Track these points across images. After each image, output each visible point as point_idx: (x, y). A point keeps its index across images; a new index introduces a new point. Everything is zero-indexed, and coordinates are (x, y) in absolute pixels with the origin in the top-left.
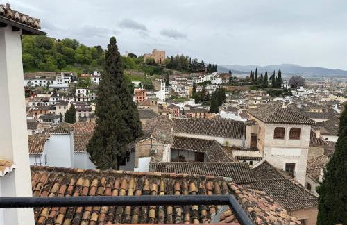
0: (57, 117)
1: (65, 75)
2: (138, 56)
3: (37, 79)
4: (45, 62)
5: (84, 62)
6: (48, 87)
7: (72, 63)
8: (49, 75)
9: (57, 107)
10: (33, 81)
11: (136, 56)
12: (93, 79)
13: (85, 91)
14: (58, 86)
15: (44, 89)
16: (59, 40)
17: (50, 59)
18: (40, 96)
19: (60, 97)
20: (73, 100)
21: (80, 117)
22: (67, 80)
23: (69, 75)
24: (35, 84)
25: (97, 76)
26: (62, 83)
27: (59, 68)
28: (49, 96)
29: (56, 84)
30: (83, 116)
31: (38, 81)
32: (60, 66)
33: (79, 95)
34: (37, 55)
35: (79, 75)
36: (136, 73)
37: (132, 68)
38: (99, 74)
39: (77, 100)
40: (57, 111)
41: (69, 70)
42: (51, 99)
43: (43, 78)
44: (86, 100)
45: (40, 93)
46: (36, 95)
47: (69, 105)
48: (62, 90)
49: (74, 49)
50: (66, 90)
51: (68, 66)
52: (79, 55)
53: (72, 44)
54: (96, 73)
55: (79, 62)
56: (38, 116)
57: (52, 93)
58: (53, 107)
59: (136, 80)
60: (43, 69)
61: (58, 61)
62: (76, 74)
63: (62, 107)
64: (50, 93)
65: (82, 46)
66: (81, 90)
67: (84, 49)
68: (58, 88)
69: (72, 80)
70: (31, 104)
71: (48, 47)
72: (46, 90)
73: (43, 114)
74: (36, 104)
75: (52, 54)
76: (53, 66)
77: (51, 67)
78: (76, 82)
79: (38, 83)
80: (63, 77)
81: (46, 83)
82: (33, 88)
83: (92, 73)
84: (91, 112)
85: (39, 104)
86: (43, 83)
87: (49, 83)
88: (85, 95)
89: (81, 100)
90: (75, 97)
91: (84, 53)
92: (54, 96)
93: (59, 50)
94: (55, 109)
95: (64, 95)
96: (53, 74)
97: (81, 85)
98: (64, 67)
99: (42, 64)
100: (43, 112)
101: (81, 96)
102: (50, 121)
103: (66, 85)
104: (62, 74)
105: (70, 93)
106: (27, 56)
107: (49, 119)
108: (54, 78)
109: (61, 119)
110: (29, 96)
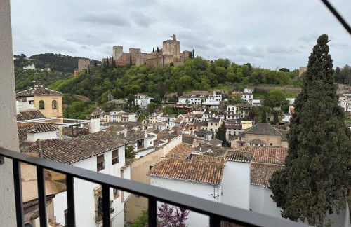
0: (209, 133)
1: (217, 93)
2: (291, 70)
3: (194, 97)
4: (200, 82)
5: (235, 80)
6: (202, 105)
7: (223, 82)
8: (203, 93)
9: (209, 124)
10: (190, 100)
11: (288, 71)
12: (244, 96)
13: (235, 108)
14: (211, 103)
15: (198, 107)
16: (212, 62)
17: (204, 80)
18: (195, 113)
19: (212, 114)
20: (223, 118)
21: (230, 134)
22: (218, 98)
23: (220, 93)
24: (191, 102)
25: (247, 94)
26: (214, 101)
27: (211, 87)
28: (202, 113)
29: (208, 102)
30: (232, 134)
31: (194, 99)
32: (213, 85)
33: (229, 112)
34: (194, 76)
35: (230, 93)
37: (285, 83)
38: (250, 91)
39: (227, 117)
40: (209, 127)
41: (220, 88)
42: (204, 116)
43: (198, 96)
44: (235, 118)
45: (195, 110)
46: (192, 111)
47: (220, 122)
48: (214, 107)
49: (226, 68)
50: (217, 107)
51: (220, 85)
52: (231, 74)
53: (224, 63)
54: (246, 91)
55: (230, 81)
56: (193, 131)
57: (205, 110)
58: (205, 124)
60: (198, 89)
61: (211, 81)
62: (227, 92)
63: (214, 124)
64: (203, 110)
65: (234, 64)
66: (231, 108)
67: (235, 67)
68: (210, 106)
69: (223, 99)
70: (187, 120)
71: (204, 69)
72: (200, 107)
73: (197, 130)
74: (191, 120)
75: (206, 75)
76: (207, 86)
77: (205, 86)
78: (226, 100)
79: (194, 101)
80: (215, 95)
81: (200, 101)
82: (190, 106)
83: (243, 90)
84: (241, 131)
85: (193, 120)
86: (197, 101)
87: (202, 101)
88: (235, 113)
89: (231, 118)
90: (225, 115)
91: (235, 72)
92: (207, 113)
93: (213, 70)
94: (207, 125)
95: (216, 112)
96: (206, 93)
97: (232, 103)
98: (216, 86)
99: (197, 84)
100: (197, 128)
101: (231, 113)
102: (203, 136)
103: (218, 103)
104: (214, 92)
105: (221, 111)
106: (186, 77)
107: (202, 134)
108: (207, 97)
109: (213, 135)
110: (186, 113)
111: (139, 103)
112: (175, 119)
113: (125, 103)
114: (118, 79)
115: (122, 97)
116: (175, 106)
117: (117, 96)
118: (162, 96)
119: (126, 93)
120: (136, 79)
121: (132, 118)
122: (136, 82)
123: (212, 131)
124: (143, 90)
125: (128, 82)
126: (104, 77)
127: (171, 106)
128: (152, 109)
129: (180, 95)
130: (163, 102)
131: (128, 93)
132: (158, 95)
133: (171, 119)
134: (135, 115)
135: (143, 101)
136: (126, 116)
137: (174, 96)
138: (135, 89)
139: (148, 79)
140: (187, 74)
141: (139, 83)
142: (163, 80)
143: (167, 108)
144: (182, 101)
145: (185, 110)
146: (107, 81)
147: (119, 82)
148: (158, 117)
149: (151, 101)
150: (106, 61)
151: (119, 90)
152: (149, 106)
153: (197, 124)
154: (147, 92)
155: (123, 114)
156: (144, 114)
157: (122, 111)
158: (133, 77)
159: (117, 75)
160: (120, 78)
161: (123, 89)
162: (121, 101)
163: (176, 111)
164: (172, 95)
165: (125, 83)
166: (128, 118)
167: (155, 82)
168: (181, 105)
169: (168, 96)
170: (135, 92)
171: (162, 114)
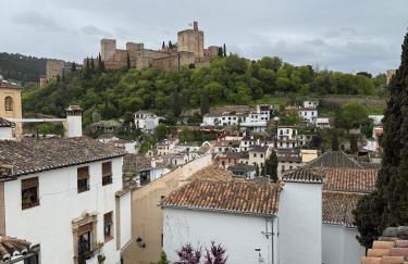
0: (251, 168)
1: (262, 108)
2: (374, 76)
3: (226, 115)
4: (236, 91)
5: (289, 88)
6: (239, 127)
7: (270, 91)
8: (241, 109)
9: (251, 155)
10: (220, 118)
11: (370, 76)
12: (303, 113)
13: (291, 131)
14: (254, 124)
15: (234, 129)
16: (254, 62)
17: (243, 89)
18: (229, 138)
19: (255, 140)
20: (271, 145)
21: (283, 171)
22: (265, 116)
23: (267, 108)
24: (223, 122)
25: (308, 109)
26: (257, 120)
27: (253, 99)
28: (241, 138)
29: (249, 122)
30: (287, 168)
31: (227, 118)
32: (256, 96)
33: (282, 137)
34: (226, 83)
35: (282, 108)
36: (375, 101)
37: (367, 93)
38: (312, 105)
39: (278, 145)
40: (252, 160)
41: (267, 101)
42: (243, 144)
43: (233, 113)
44: (291, 146)
45: (228, 135)
46: (224, 136)
47: (268, 153)
48: (258, 130)
49: (275, 70)
50: (263, 130)
51: (266, 95)
52: (282, 79)
53: (272, 64)
54: (306, 104)
55: (282, 90)
56: (227, 166)
57: (244, 134)
58: (245, 155)
59: (377, 113)
60: (233, 102)
61: (253, 90)
62: (277, 107)
63: (258, 155)
64: (241, 135)
65: (286, 65)
66: (284, 130)
67: (289, 69)
68: (252, 128)
69: (272, 117)
70: (217, 150)
71: (241, 72)
72: (236, 130)
73: (232, 164)
74: (223, 149)
75: (245, 81)
76: (246, 98)
77: (243, 99)
78: (276, 118)
79: (227, 120)
80: (259, 111)
81: (236, 121)
82: (221, 128)
83: (302, 105)
84: (301, 165)
85: (227, 149)
86: (232, 121)
87: (240, 121)
88: (290, 138)
89: (284, 146)
90: (276, 141)
91: (289, 76)
92: (247, 139)
93: (255, 74)
94: (247, 157)
95: (262, 138)
96: (246, 108)
97: (285, 122)
98: (260, 98)
99: (232, 95)
100: (233, 161)
101: (285, 139)
102: (242, 173)
103: (264, 123)
104: (258, 107)
105: (268, 135)
106: (214, 85)
107: (240, 171)
108: (247, 114)
109: (258, 172)
110: (215, 139)
111: (141, 126)
112: (198, 148)
113: (119, 125)
114: (108, 90)
115: (116, 117)
116: (197, 129)
117: (107, 115)
118: (177, 114)
119: (120, 111)
120: (137, 89)
121: (131, 148)
122: (137, 93)
123: (256, 167)
124: (147, 106)
125: (124, 94)
126: (87, 86)
127: (191, 128)
128: (161, 135)
129: (206, 112)
130: (179, 122)
131: (124, 111)
132: (170, 113)
133: (192, 149)
134: (135, 143)
135: (147, 122)
136: (121, 145)
137: (196, 114)
138: (135, 103)
139: (155, 89)
140: (215, 80)
141: (141, 95)
142: (179, 90)
143: (185, 133)
144: (209, 121)
145: (213, 134)
146: (91, 93)
147: (110, 93)
148: (172, 146)
149: (160, 121)
150: (89, 62)
151: (110, 105)
152: (157, 129)
153: (231, 156)
154: (154, 107)
155: (116, 142)
156: (149, 141)
157: (115, 139)
158: (132, 86)
159: (108, 83)
160: (111, 87)
161: (116, 104)
162: (113, 123)
163: (199, 137)
164: (192, 112)
165: (119, 95)
166: (124, 148)
167: (166, 93)
168: (206, 128)
169: (186, 114)
170: (134, 108)
171: (177, 141)
